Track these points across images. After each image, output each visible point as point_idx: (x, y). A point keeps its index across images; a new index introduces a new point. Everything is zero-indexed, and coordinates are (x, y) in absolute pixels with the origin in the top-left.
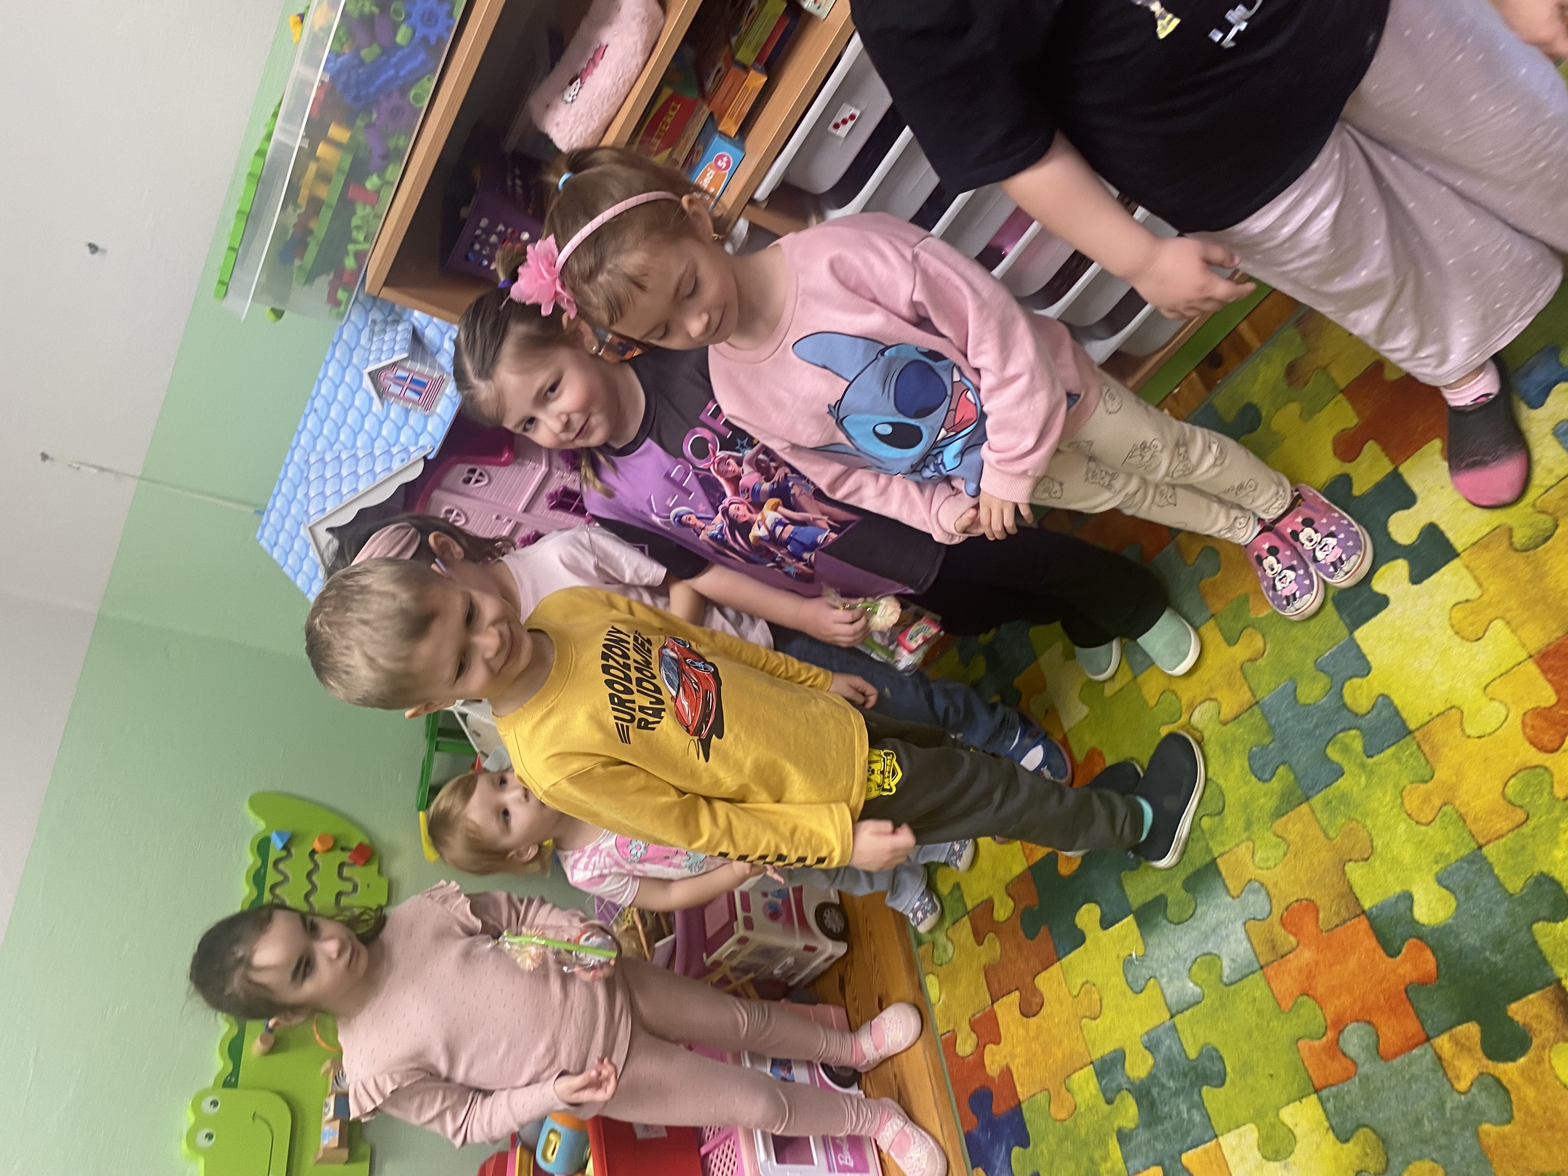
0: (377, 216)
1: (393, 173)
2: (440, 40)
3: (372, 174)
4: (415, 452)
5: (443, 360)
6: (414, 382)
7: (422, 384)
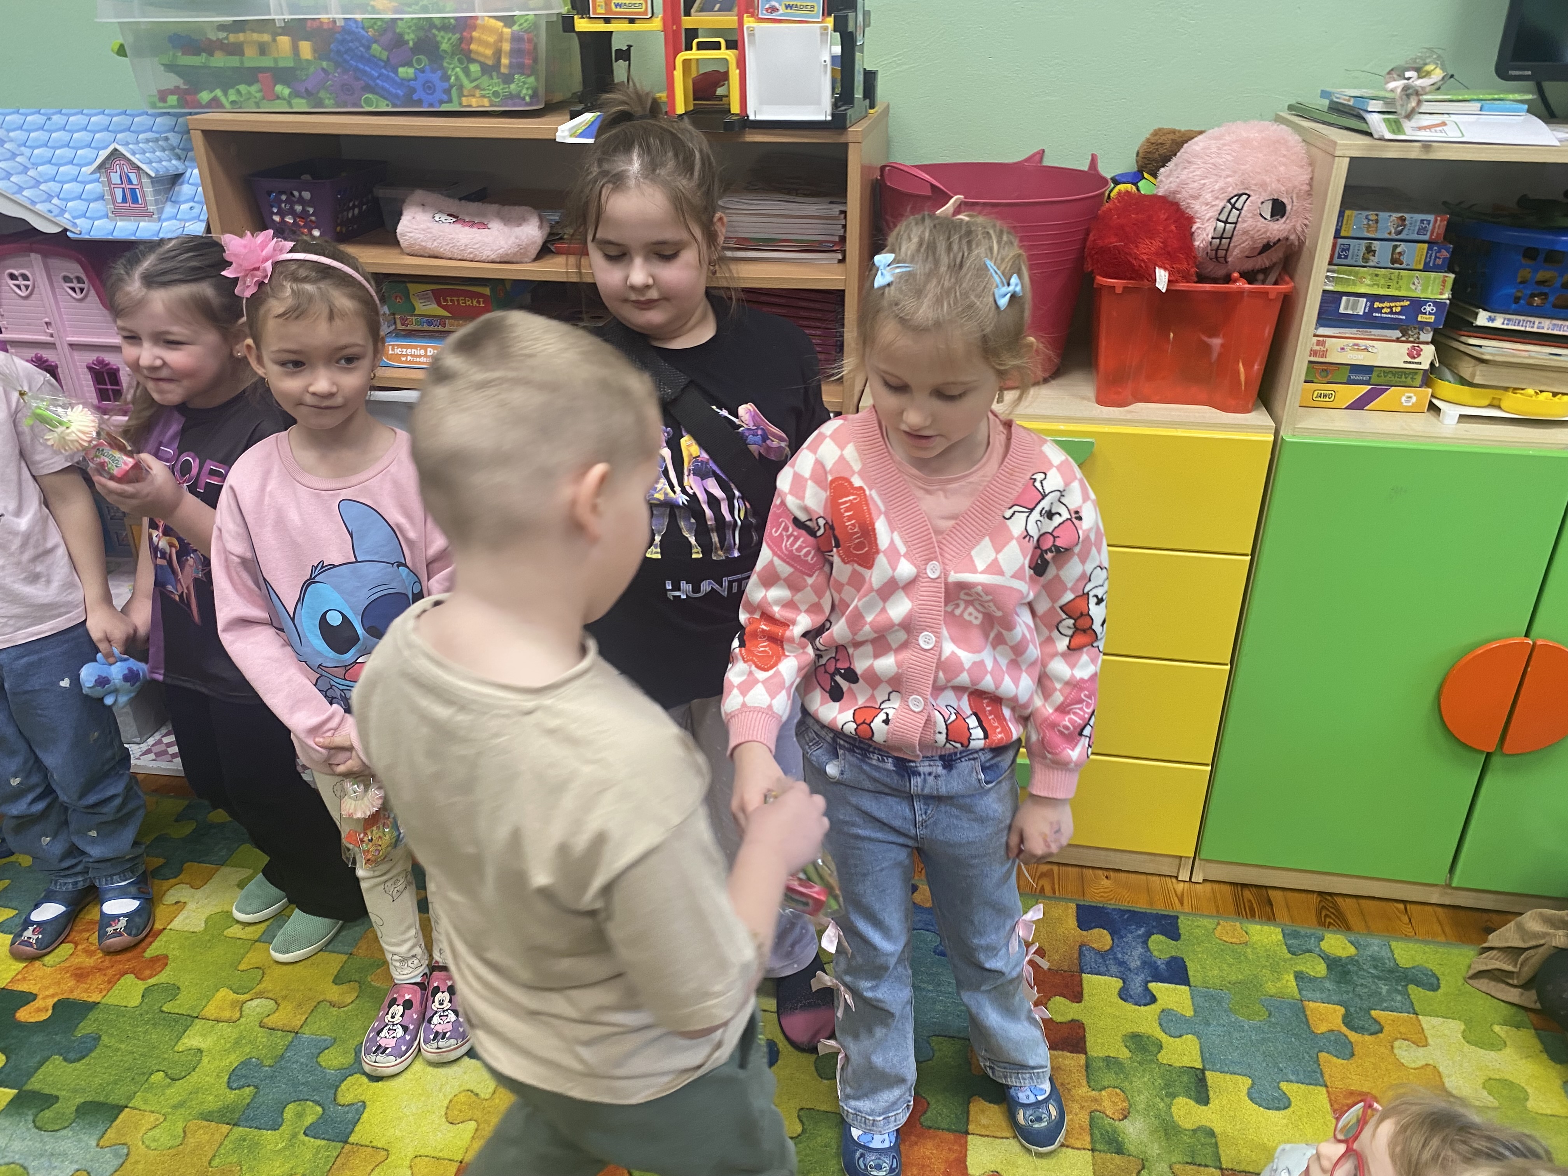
0: (257, 105)
1: (301, 104)
2: (419, 102)
3: (289, 87)
4: (65, 221)
5: (169, 209)
6: (133, 191)
7: (135, 200)
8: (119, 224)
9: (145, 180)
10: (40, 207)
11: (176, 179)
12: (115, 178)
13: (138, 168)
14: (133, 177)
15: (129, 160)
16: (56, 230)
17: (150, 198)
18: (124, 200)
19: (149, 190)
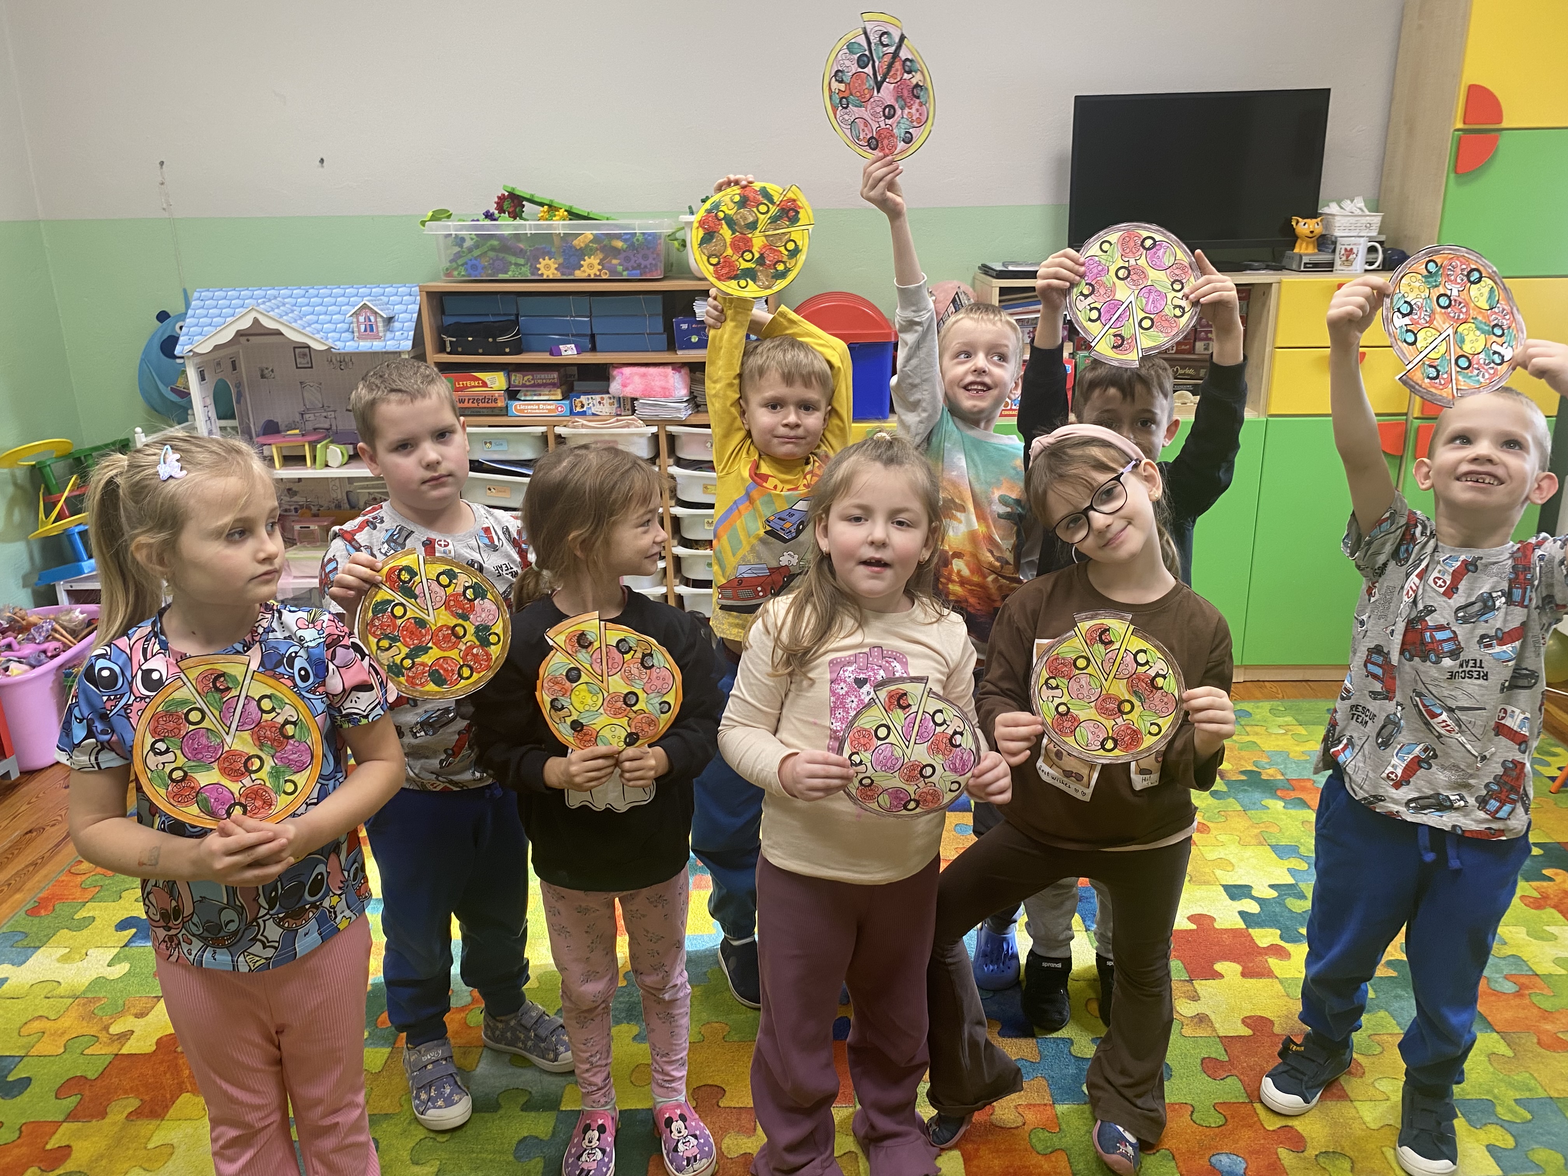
4: (330, 343)
5: (389, 335)
6: (371, 326)
7: (372, 330)
8: (361, 344)
9: (379, 319)
10: (317, 336)
11: (390, 320)
12: (362, 319)
13: (376, 313)
14: (372, 318)
15: (371, 309)
16: (324, 348)
17: (381, 329)
18: (365, 330)
19: (380, 324)
